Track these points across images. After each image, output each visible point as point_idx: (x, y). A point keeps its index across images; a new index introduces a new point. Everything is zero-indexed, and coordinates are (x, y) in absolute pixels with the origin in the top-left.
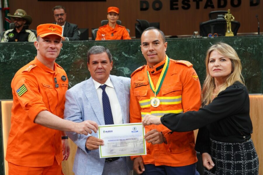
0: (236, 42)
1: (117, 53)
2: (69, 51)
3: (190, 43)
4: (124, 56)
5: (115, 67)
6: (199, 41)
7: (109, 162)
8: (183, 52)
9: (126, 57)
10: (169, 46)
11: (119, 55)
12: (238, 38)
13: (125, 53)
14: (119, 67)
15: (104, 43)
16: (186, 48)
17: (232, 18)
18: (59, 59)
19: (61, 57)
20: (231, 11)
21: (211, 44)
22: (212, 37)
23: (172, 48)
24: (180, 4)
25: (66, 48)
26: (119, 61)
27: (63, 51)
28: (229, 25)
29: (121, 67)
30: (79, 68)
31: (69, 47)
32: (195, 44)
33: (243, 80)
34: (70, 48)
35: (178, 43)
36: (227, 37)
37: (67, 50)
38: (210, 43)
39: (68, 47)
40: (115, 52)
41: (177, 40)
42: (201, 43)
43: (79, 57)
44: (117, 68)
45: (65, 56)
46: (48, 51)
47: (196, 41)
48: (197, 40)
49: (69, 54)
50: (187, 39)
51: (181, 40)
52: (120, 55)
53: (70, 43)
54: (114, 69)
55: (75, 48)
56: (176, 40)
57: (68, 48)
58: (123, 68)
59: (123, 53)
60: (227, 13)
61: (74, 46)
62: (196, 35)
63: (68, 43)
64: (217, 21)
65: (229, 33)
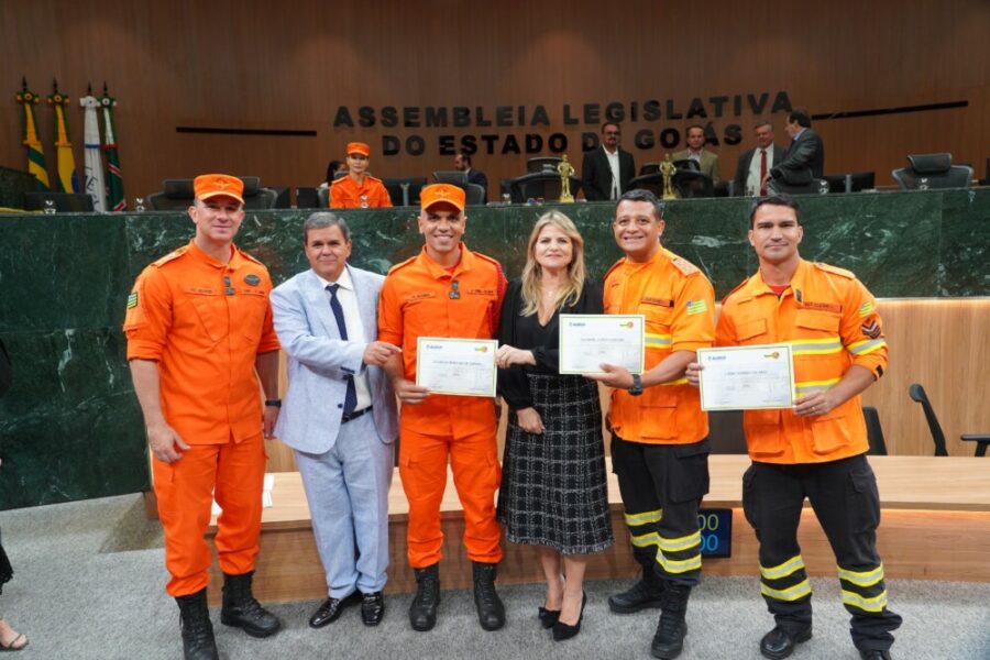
1: (367, 233)
2: (273, 229)
3: (501, 214)
4: (380, 238)
5: (365, 259)
8: (489, 230)
9: (385, 240)
11: (370, 236)
12: (583, 206)
13: (383, 232)
14: (371, 259)
16: (493, 224)
17: (570, 170)
19: (259, 240)
20: (567, 158)
22: (540, 204)
26: (370, 248)
27: (263, 228)
28: (566, 182)
29: (376, 258)
30: (294, 261)
31: (274, 220)
32: (510, 215)
34: (275, 223)
36: (565, 205)
37: (270, 228)
39: (272, 221)
40: (363, 230)
42: (519, 216)
43: (295, 240)
44: (368, 260)
45: (265, 238)
46: (214, 224)
48: (512, 210)
49: (275, 236)
50: (495, 207)
52: (373, 237)
53: (275, 214)
54: (363, 263)
55: (286, 223)
58: (379, 260)
59: (378, 233)
60: (561, 161)
61: (285, 219)
62: (507, 200)
63: (271, 214)
64: (541, 176)
65: (567, 198)
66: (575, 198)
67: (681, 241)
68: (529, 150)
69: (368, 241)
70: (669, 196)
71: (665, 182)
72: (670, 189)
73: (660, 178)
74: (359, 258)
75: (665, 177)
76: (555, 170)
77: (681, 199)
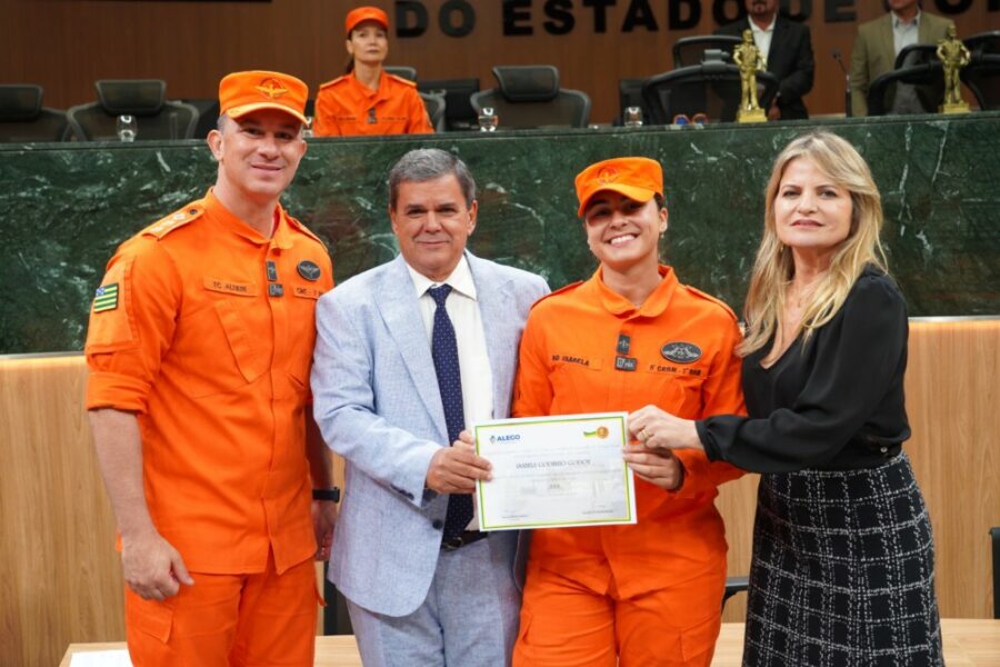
0: (777, 142)
1: (368, 184)
2: (192, 175)
3: (625, 145)
5: (363, 234)
6: (652, 139)
7: (450, 547)
10: (551, 156)
11: (375, 189)
12: (784, 128)
14: (374, 233)
15: (322, 148)
17: (758, 60)
18: (158, 204)
19: (166, 199)
21: (696, 149)
22: (699, 126)
23: (562, 165)
24: (538, 15)
25: (184, 167)
26: (375, 211)
27: (174, 176)
28: (749, 84)
29: (384, 232)
31: (194, 160)
32: (642, 148)
33: (881, 259)
34: (196, 165)
35: (582, 148)
36: (748, 126)
37: (186, 174)
38: (693, 146)
39: (191, 162)
40: (361, 178)
41: (580, 137)
42: (660, 147)
44: (370, 235)
45: (177, 193)
46: (253, 163)
47: (643, 138)
48: (646, 136)
49: (195, 189)
50: (613, 133)
51: (593, 136)
53: (196, 148)
54: (360, 242)
56: (576, 134)
57: (191, 167)
58: (391, 235)
62: (635, 119)
63: (188, 149)
64: (701, 72)
65: (751, 113)
66: (767, 114)
67: (980, 195)
68: (676, 24)
69: (370, 199)
70: (956, 107)
71: (948, 78)
72: (957, 93)
73: (938, 72)
74: (353, 232)
75: (948, 71)
76: (730, 60)
77: (981, 113)
